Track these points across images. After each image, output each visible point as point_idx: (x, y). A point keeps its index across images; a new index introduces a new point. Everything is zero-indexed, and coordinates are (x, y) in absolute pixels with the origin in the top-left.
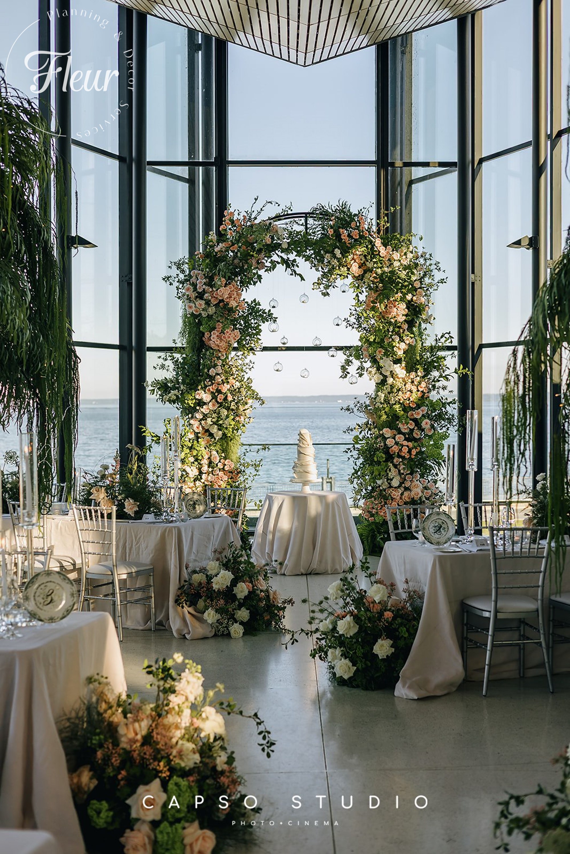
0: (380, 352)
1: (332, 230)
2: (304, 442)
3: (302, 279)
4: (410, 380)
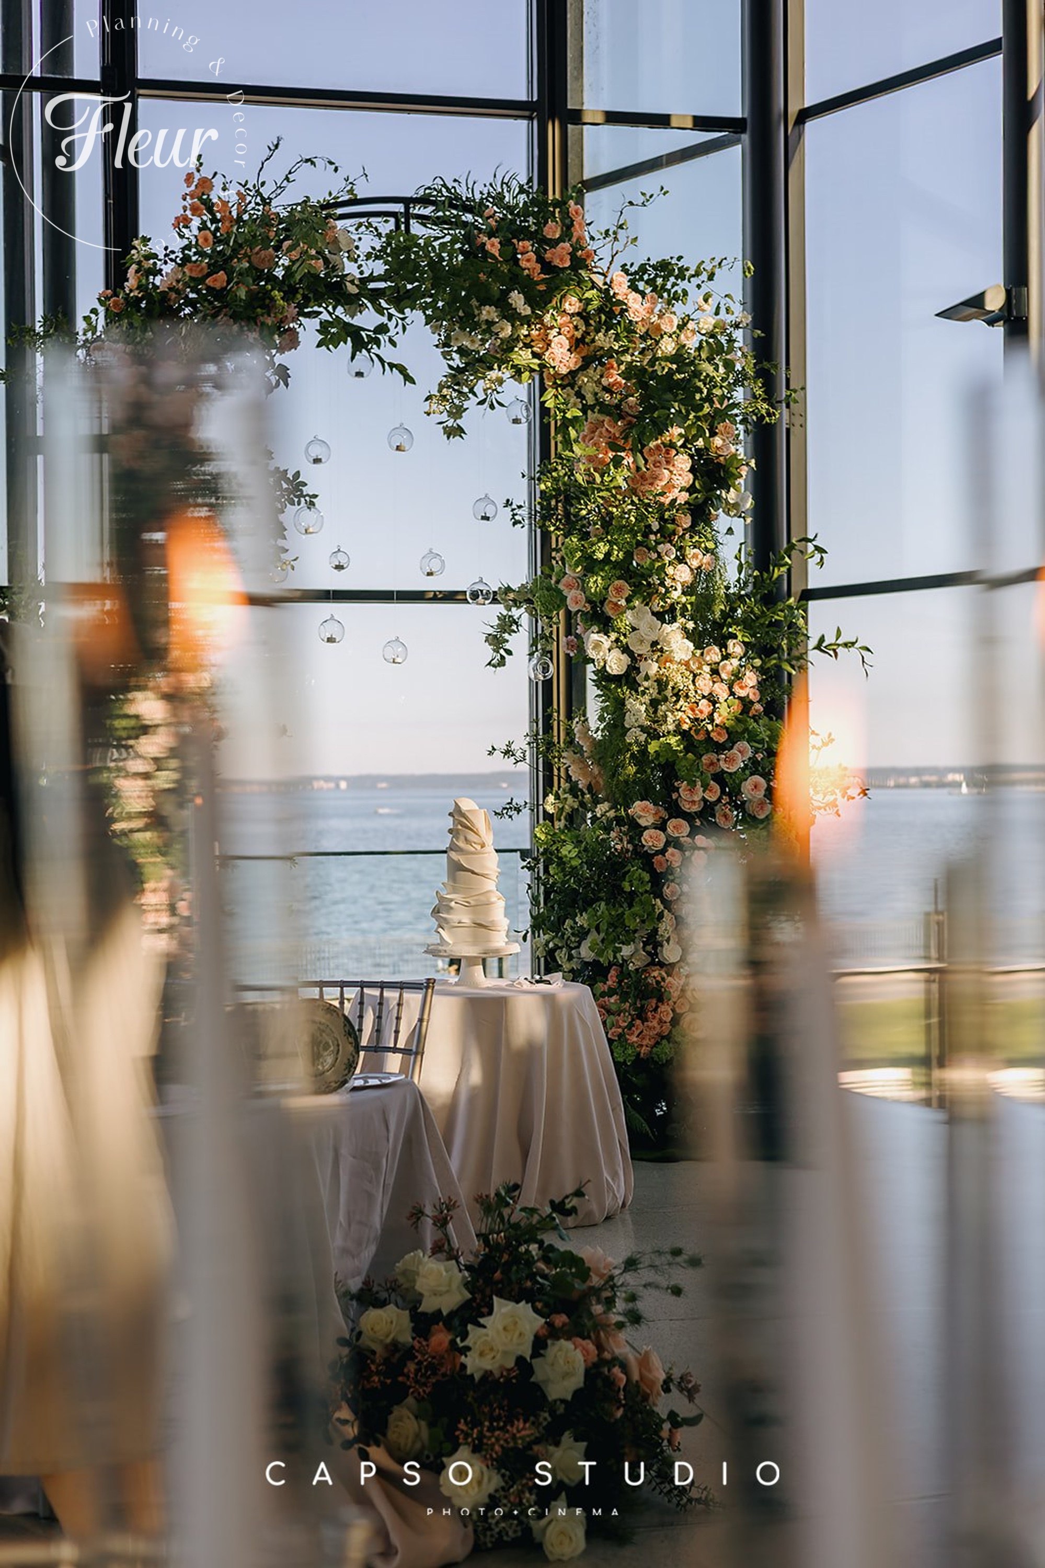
0: (619, 590)
1: (496, 241)
2: (471, 836)
3: (408, 379)
4: (707, 669)
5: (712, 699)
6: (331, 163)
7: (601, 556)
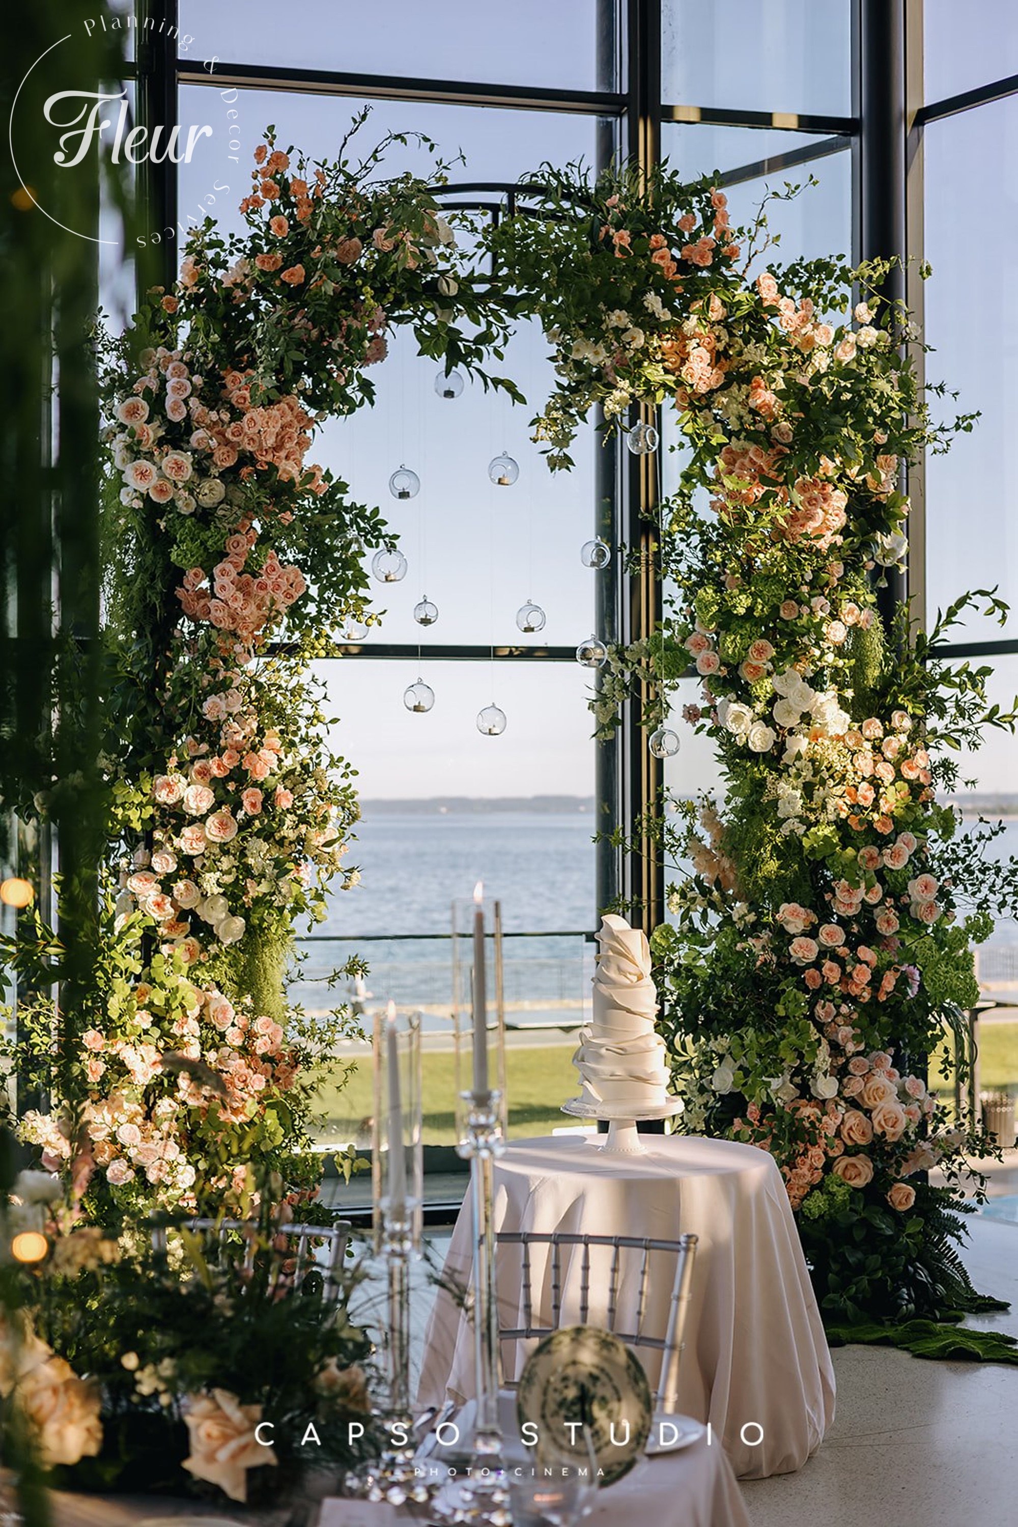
0: (760, 651)
4: (868, 745)
5: (875, 783)
6: (426, 140)
7: (741, 611)
